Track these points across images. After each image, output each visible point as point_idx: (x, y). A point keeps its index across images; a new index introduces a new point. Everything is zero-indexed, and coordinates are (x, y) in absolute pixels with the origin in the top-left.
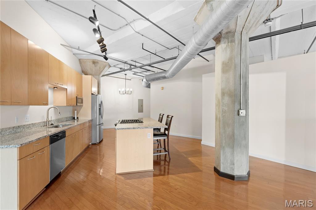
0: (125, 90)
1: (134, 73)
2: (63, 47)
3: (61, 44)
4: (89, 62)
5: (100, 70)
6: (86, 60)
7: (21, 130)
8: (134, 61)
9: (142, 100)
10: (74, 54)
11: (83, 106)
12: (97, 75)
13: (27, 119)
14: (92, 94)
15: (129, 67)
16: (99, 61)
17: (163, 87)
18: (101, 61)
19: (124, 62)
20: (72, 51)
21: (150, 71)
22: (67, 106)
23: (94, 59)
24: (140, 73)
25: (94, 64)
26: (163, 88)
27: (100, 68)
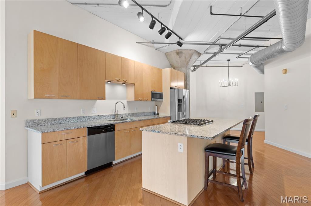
0: (229, 81)
1: (238, 56)
2: (141, 45)
3: (137, 42)
4: (173, 54)
5: (186, 61)
6: (170, 53)
7: (86, 120)
8: (228, 39)
9: (262, 94)
10: (156, 49)
11: (163, 101)
12: (183, 67)
13: (94, 111)
14: (171, 88)
15: (217, 48)
16: (183, 50)
17: (285, 69)
18: (185, 50)
19: (212, 43)
20: (154, 47)
21: (260, 46)
22: (135, 101)
23: (177, 49)
24: (246, 53)
25: (179, 55)
26: (286, 71)
27: (185, 58)
